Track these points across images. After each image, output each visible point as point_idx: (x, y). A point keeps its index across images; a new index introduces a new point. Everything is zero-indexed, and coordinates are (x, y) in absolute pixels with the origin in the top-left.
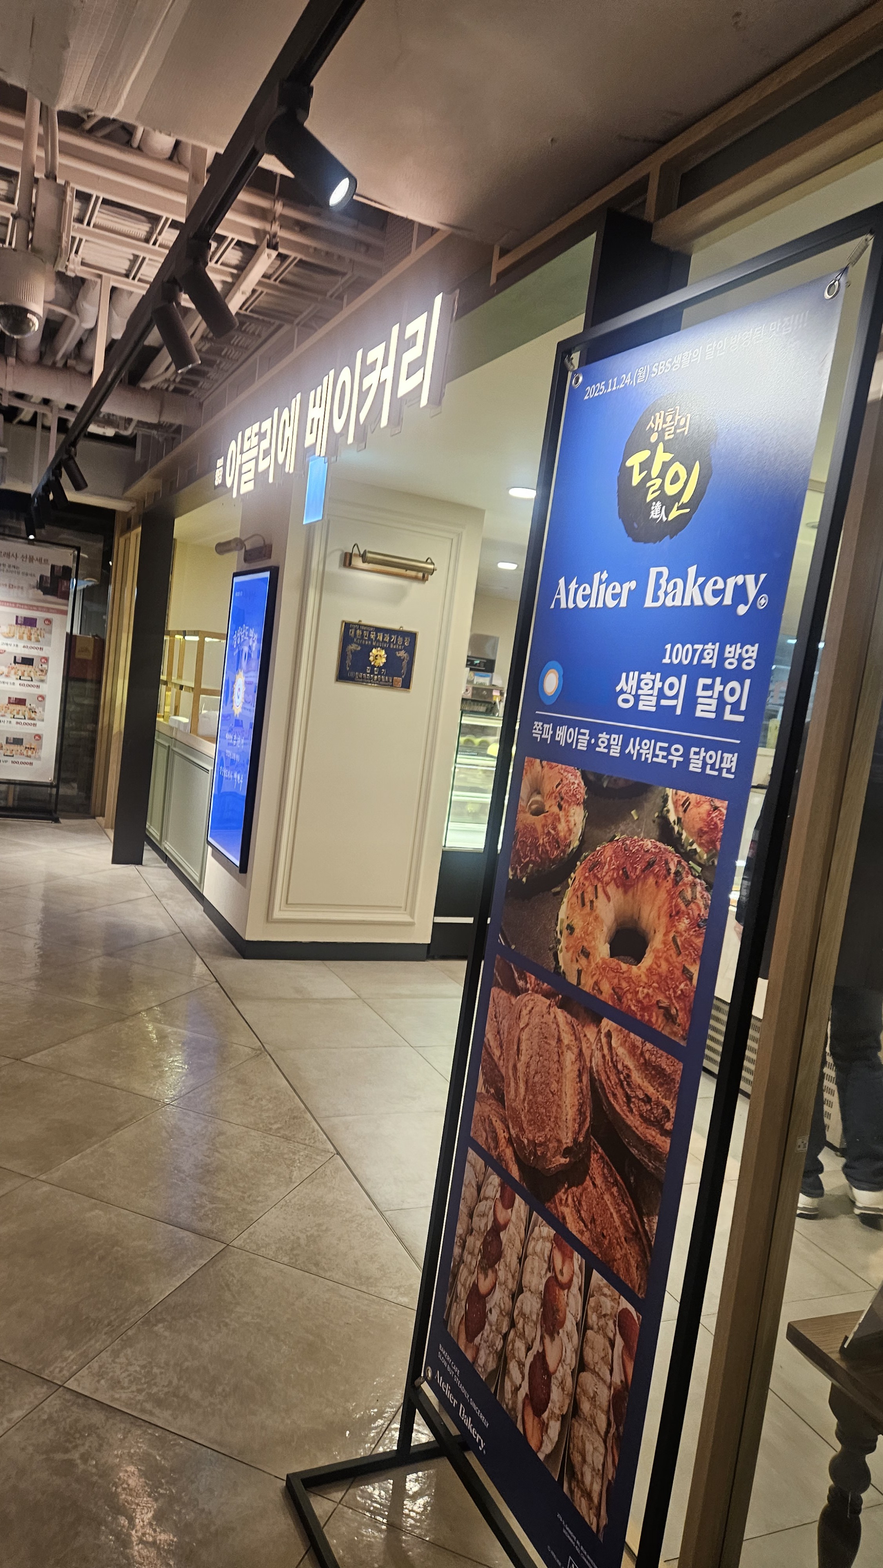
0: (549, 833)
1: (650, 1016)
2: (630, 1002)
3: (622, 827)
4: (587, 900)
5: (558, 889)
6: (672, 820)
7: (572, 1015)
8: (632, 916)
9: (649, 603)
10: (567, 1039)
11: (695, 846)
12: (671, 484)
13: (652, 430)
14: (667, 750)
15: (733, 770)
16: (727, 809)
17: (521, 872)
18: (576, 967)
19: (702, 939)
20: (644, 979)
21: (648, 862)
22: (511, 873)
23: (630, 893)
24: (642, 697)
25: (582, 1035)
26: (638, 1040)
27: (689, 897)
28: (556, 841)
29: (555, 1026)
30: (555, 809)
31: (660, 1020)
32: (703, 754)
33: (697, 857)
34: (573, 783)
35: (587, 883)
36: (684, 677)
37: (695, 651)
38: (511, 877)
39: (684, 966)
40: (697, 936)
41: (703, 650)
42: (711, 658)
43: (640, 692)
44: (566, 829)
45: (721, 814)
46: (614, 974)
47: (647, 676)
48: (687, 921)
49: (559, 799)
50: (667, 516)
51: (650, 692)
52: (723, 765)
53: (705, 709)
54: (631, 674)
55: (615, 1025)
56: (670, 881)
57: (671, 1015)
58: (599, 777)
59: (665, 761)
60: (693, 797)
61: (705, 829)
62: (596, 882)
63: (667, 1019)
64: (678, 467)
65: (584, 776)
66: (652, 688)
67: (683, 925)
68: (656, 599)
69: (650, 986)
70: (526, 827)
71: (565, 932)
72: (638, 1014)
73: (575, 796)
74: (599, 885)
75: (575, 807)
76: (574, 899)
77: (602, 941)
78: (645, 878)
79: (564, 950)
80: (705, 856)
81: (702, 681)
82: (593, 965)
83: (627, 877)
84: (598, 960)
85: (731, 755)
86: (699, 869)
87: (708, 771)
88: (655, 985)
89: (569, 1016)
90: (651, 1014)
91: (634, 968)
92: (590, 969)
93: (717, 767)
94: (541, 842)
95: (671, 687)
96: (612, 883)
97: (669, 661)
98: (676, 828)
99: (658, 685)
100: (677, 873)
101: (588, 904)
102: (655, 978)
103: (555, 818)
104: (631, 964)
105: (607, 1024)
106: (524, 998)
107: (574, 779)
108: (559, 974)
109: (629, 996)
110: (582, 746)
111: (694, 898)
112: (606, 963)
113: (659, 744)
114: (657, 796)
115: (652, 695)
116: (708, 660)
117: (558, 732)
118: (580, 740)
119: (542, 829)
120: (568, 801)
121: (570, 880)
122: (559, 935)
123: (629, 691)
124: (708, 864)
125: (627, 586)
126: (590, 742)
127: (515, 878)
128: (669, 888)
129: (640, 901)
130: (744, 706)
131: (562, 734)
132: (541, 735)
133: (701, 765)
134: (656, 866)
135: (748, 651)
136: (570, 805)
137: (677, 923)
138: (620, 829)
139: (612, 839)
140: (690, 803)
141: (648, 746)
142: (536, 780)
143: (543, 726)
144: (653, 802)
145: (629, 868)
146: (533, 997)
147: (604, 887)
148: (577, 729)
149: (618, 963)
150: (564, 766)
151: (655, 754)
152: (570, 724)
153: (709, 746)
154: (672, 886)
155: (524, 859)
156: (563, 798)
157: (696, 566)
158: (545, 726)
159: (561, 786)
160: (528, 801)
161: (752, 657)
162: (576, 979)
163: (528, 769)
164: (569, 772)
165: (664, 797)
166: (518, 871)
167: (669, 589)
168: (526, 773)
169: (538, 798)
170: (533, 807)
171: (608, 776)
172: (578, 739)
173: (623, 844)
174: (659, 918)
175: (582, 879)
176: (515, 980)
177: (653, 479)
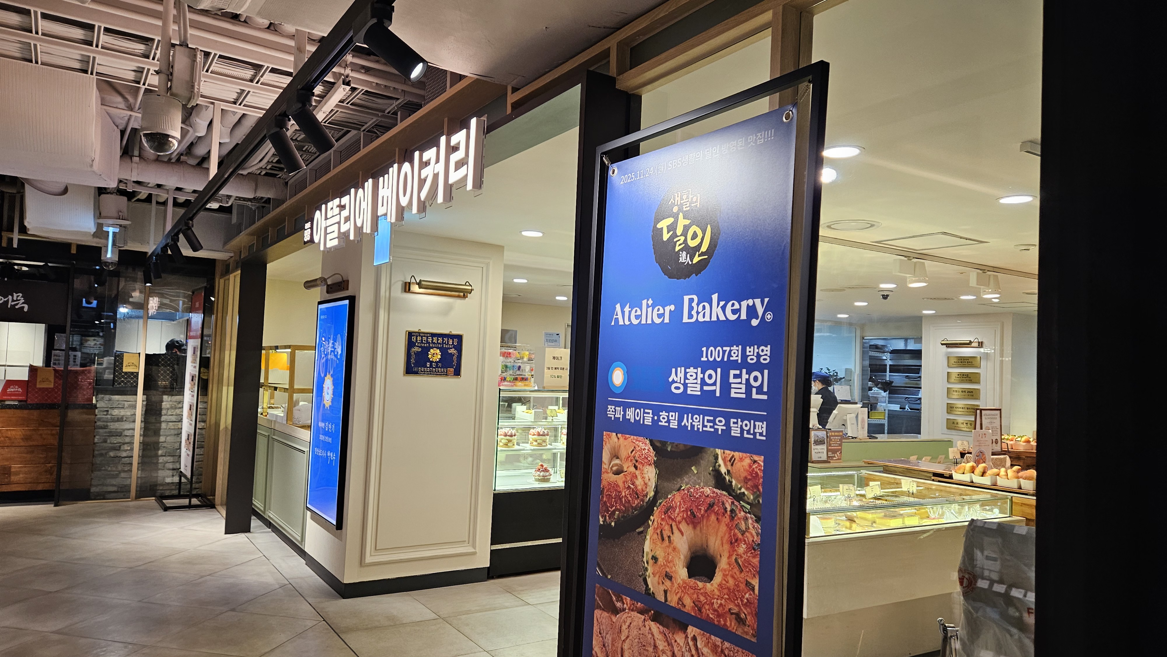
0: (629, 487)
1: (725, 621)
2: (708, 612)
3: (686, 479)
4: (665, 536)
5: (641, 529)
6: (723, 473)
7: (663, 626)
8: (702, 546)
9: (685, 320)
10: (661, 645)
11: (743, 490)
12: (692, 239)
13: (673, 205)
14: (713, 422)
15: (764, 434)
16: (764, 462)
17: (609, 518)
18: (662, 588)
19: (758, 559)
20: (717, 592)
21: (709, 504)
22: (601, 520)
23: (698, 528)
24: (689, 385)
25: (673, 641)
26: (718, 641)
27: (744, 528)
28: (636, 494)
29: (650, 636)
30: (632, 469)
31: (733, 624)
32: (740, 423)
33: (746, 497)
34: (644, 449)
35: (664, 523)
36: (719, 370)
37: (724, 352)
38: (602, 523)
39: (747, 581)
40: (754, 557)
41: (730, 351)
42: (737, 356)
43: (687, 381)
44: (643, 483)
45: (759, 465)
46: (692, 591)
47: (691, 370)
48: (744, 546)
49: (634, 462)
50: (692, 261)
51: (695, 381)
52: (756, 431)
53: (738, 391)
54: (679, 369)
55: (698, 630)
56: (727, 517)
57: (741, 619)
58: (664, 444)
59: (712, 430)
60: (737, 454)
61: (749, 477)
62: (671, 522)
63: (739, 623)
64: (694, 228)
65: (652, 443)
66: (696, 379)
67: (742, 549)
68: (690, 316)
69: (722, 598)
70: (609, 484)
71: (651, 562)
72: (716, 620)
73: (647, 458)
74: (674, 524)
75: (648, 467)
76: (655, 536)
77: (681, 567)
78: (708, 516)
79: (652, 575)
80: (752, 497)
81: (732, 372)
82: (676, 585)
83: (695, 517)
84: (679, 581)
85: (761, 424)
86: (749, 507)
87: (746, 435)
88: (726, 596)
89: (661, 627)
90: (726, 619)
91: (708, 585)
92: (674, 589)
93: (752, 432)
94: (623, 494)
95: (710, 377)
96: (684, 522)
97: (706, 359)
98: (727, 478)
99: (700, 376)
100: (732, 511)
101: (666, 539)
102: (726, 591)
103: (633, 476)
104: (705, 582)
105: (692, 630)
106: (622, 616)
107: (644, 446)
108: (649, 594)
109: (707, 607)
110: (648, 421)
111: (747, 528)
112: (686, 583)
113: (706, 418)
114: (710, 456)
115: (696, 383)
116: (734, 358)
117: (627, 413)
118: (645, 418)
119: (623, 485)
120: (642, 463)
121: (650, 521)
122: (646, 565)
123: (679, 381)
124: (754, 503)
125: (667, 309)
126: (653, 418)
127: (605, 523)
128: (727, 523)
129: (706, 534)
130: (765, 389)
131: (630, 414)
132: (614, 415)
133: (739, 432)
134: (716, 507)
135: (763, 351)
136: (643, 466)
137: (737, 549)
138: (684, 482)
139: (679, 490)
140: (735, 459)
141: (698, 420)
142: (614, 448)
143: (615, 409)
144: (707, 460)
145: (695, 510)
146: (630, 615)
147: (677, 525)
148: (642, 410)
149: (695, 583)
150: (635, 437)
151: (704, 426)
152: (637, 406)
153: (744, 417)
154: (729, 521)
155: (611, 508)
156: (637, 461)
157: (717, 294)
158: (617, 408)
159: (634, 452)
160: (610, 465)
161: (766, 355)
162: (664, 598)
163: (607, 440)
164: (640, 441)
165: (714, 456)
166: (607, 518)
167: (699, 311)
168: (606, 444)
169: (617, 461)
170: (614, 468)
171: (670, 443)
172: (644, 417)
173: (688, 492)
174: (722, 546)
175: (659, 521)
176: (614, 603)
177: (678, 236)
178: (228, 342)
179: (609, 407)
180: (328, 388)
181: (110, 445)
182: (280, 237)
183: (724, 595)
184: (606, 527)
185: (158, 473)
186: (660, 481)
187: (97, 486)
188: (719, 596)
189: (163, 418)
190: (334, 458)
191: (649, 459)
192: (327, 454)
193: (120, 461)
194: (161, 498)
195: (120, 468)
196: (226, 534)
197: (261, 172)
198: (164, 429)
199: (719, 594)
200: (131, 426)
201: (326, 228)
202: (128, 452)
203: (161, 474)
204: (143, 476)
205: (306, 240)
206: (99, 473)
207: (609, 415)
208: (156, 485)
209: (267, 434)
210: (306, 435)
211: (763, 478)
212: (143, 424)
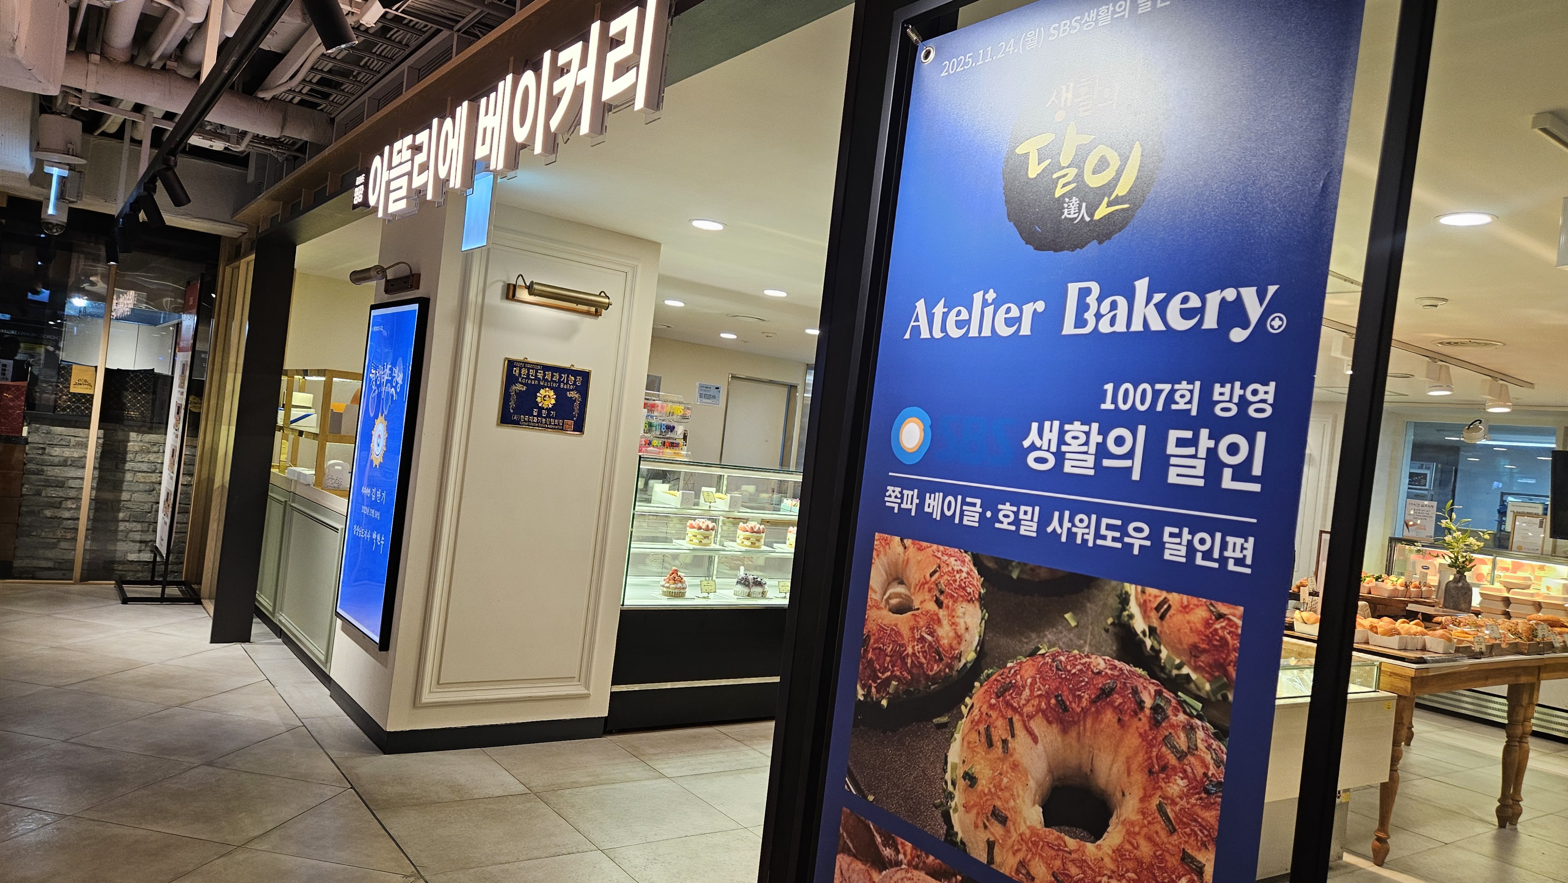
0: (922, 639)
3: (1050, 636)
4: (995, 738)
5: (944, 719)
6: (1139, 631)
8: (1079, 768)
9: (1068, 330)
11: (1185, 670)
12: (1094, 173)
13: (1056, 107)
14: (1122, 529)
15: (1249, 561)
16: (1243, 619)
17: (878, 692)
18: (984, 836)
19: (1214, 814)
20: (1110, 864)
21: (1103, 689)
22: (860, 692)
23: (1073, 734)
24: (1068, 456)
27: (1184, 747)
28: (936, 652)
30: (932, 606)
32: (1186, 536)
33: (1192, 686)
34: (960, 571)
35: (994, 714)
36: (1142, 430)
37: (1157, 394)
38: (862, 698)
39: (1184, 852)
40: (1207, 807)
41: (1173, 392)
42: (1190, 402)
43: (1064, 448)
44: (952, 634)
45: (1231, 625)
46: (1053, 853)
47: (1076, 428)
48: (1182, 782)
49: (937, 592)
50: (1091, 215)
51: (1084, 449)
52: (1226, 554)
53: (1185, 473)
54: (1047, 424)
56: (1144, 719)
58: (1004, 564)
59: (1119, 545)
60: (1175, 598)
61: (1203, 646)
62: (1010, 714)
64: (1102, 151)
65: (977, 561)
66: (1086, 443)
67: (1175, 787)
68: (1079, 324)
69: (1122, 876)
70: (881, 629)
71: (961, 783)
73: (964, 589)
74: (1016, 718)
75: (965, 604)
76: (974, 736)
77: (1028, 802)
78: (1098, 712)
79: (961, 809)
80: (1208, 687)
81: (1174, 435)
82: (1015, 836)
83: (1066, 709)
84: (1023, 828)
85: (1239, 541)
86: (1199, 706)
87: (1199, 561)
91: (1090, 847)
92: (1010, 842)
93: (1216, 555)
94: (910, 650)
95: (1120, 441)
96: (1039, 716)
97: (1112, 407)
98: (1149, 642)
99: (1095, 438)
100: (1156, 709)
101: (999, 744)
102: (1130, 866)
103: (933, 619)
104: (1083, 840)
106: (894, 875)
107: (960, 565)
108: (954, 844)
110: (972, 519)
111: (1193, 749)
112: (1038, 835)
113: (1105, 521)
114: (1108, 595)
115: (1086, 453)
116: (1181, 406)
117: (927, 501)
118: (966, 513)
119: (910, 633)
120: (952, 596)
121: (963, 707)
122: (950, 788)
123: (1045, 447)
124: (1213, 699)
125: (1028, 309)
126: (982, 515)
127: (869, 699)
128: (1142, 731)
129: (1090, 746)
130: (1257, 470)
131: (934, 504)
132: (900, 504)
133: (1183, 553)
134: (1116, 696)
135: (1255, 392)
136: (955, 602)
137: (1163, 785)
138: (1046, 640)
139: (1033, 654)
140: (1169, 607)
141: (1086, 523)
142: (896, 564)
143: (901, 493)
144: (1101, 603)
145: (1067, 696)
146: (909, 875)
147: (1024, 721)
148: (960, 497)
149: (1059, 838)
150: (941, 548)
151: (1098, 535)
152: (948, 490)
153: (1196, 525)
154: (1147, 728)
155: (883, 673)
156: (942, 592)
157: (1147, 279)
158: (905, 492)
159: (937, 575)
160: (884, 594)
161: (1264, 401)
162: (985, 856)
163: (881, 549)
164: (951, 556)
165: (1119, 596)
166: (873, 690)
167: (1103, 311)
168: (878, 555)
169: (900, 589)
170: (894, 601)
171: (1019, 563)
172: (962, 511)
173: (1053, 661)
174: (1129, 775)
175: (985, 708)
176: (877, 848)
177: (1063, 168)
178: (232, 360)
179: (890, 488)
180: (379, 436)
181: (46, 499)
182: (319, 199)
183: (1127, 871)
184: (869, 706)
185: (116, 545)
186: (991, 635)
187: (21, 558)
188: (1113, 872)
189: (128, 466)
190: (382, 542)
191: (969, 590)
192: (371, 535)
193: (60, 524)
194: (121, 582)
195: (59, 534)
196: (212, 642)
197: (294, 98)
198: (129, 481)
199: (1115, 869)
200: (79, 473)
201: (388, 183)
202: (72, 511)
203: (121, 547)
204: (94, 548)
205: (355, 202)
206: (27, 540)
207: (888, 504)
208: (113, 562)
209: (283, 500)
210: (340, 505)
211: (1241, 650)
212: (97, 473)
